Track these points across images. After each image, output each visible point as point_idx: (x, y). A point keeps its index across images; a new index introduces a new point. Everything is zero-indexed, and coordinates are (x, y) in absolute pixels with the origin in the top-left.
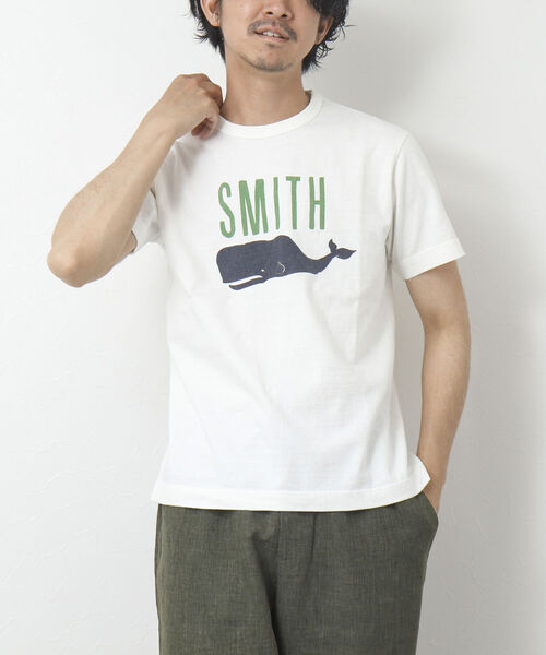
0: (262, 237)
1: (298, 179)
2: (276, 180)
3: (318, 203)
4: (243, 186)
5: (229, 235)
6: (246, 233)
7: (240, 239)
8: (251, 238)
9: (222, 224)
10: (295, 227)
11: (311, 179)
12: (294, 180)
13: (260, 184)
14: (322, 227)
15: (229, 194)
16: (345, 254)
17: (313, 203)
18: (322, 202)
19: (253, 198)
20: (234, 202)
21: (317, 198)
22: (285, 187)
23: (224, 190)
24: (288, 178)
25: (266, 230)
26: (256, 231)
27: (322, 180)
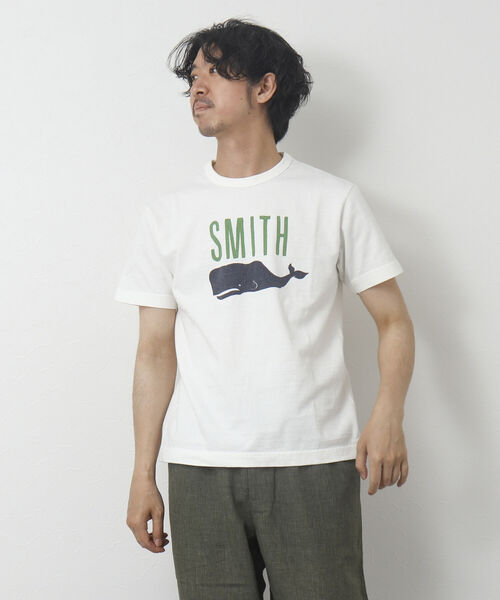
0: (240, 260)
1: (269, 217)
2: (252, 218)
3: (282, 236)
4: (228, 222)
5: (218, 260)
6: (228, 257)
7: (225, 262)
8: (232, 261)
9: (213, 251)
10: (265, 253)
11: (278, 218)
12: (265, 219)
13: (240, 222)
14: (284, 254)
15: (218, 229)
16: (301, 275)
17: (279, 236)
18: (285, 236)
19: (235, 231)
20: (221, 235)
21: (282, 232)
22: (259, 224)
23: (214, 226)
24: (261, 218)
25: (244, 256)
26: (236, 256)
27: (286, 219)
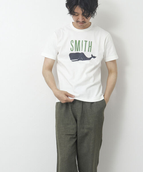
0: (79, 52)
1: (87, 41)
2: (82, 41)
3: (90, 46)
4: (76, 41)
5: (72, 51)
6: (75, 51)
7: (74, 52)
8: (76, 52)
9: (71, 48)
10: (85, 51)
11: (89, 42)
12: (86, 41)
13: (79, 41)
14: (90, 52)
16: (94, 57)
17: (89, 46)
18: (91, 47)
19: (77, 44)
20: (74, 44)
21: (90, 45)
22: (84, 43)
23: (72, 42)
24: (85, 41)
25: (79, 51)
26: (77, 51)
27: (91, 42)
